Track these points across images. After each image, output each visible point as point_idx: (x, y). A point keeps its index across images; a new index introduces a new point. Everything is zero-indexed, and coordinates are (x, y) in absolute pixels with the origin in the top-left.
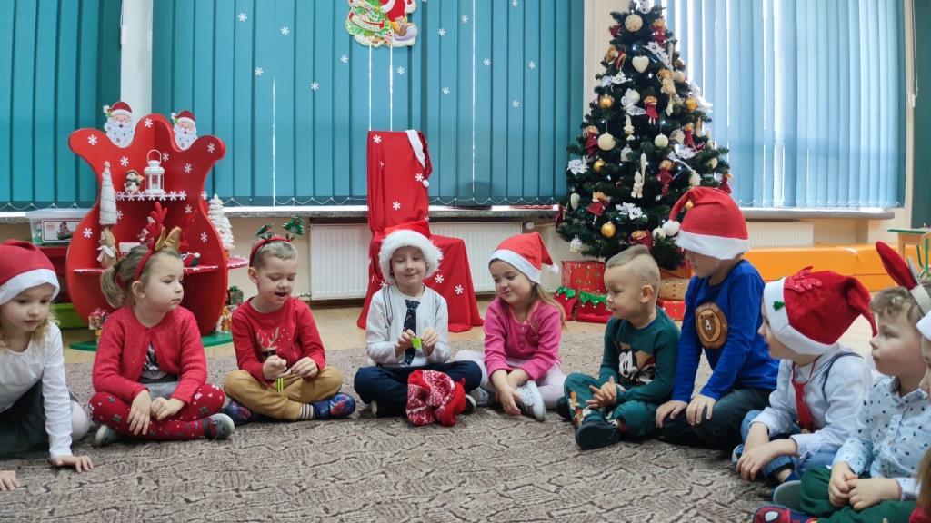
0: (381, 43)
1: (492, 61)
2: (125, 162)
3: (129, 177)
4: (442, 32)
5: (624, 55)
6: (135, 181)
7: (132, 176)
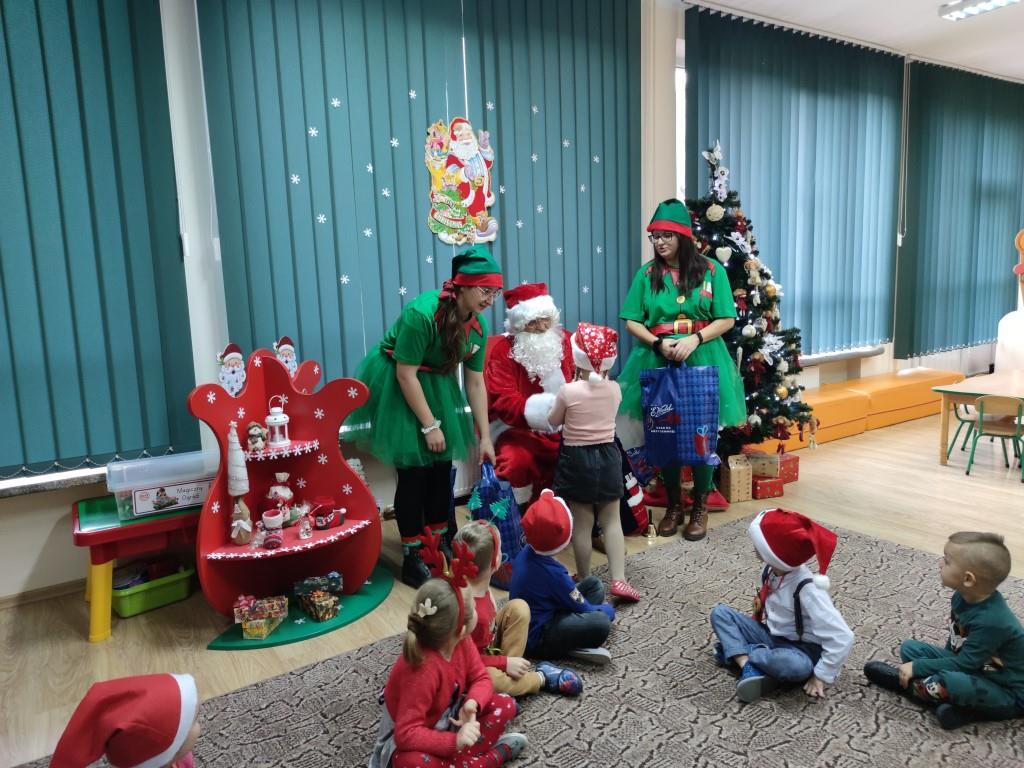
0: (464, 240)
2: (241, 413)
4: (520, 224)
5: (708, 247)
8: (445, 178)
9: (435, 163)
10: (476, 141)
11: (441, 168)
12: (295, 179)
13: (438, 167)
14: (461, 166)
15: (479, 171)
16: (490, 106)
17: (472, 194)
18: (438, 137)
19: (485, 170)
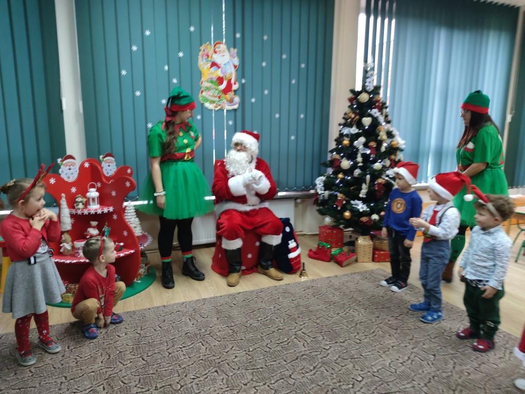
0: (219, 107)
1: (280, 115)
2: (74, 190)
4: (253, 100)
5: (357, 117)
6: (81, 202)
7: (79, 199)
8: (208, 73)
9: (203, 65)
10: (228, 54)
11: (208, 68)
13: (205, 68)
14: (219, 67)
15: (229, 71)
16: (238, 35)
17: (225, 83)
18: (206, 52)
19: (233, 70)
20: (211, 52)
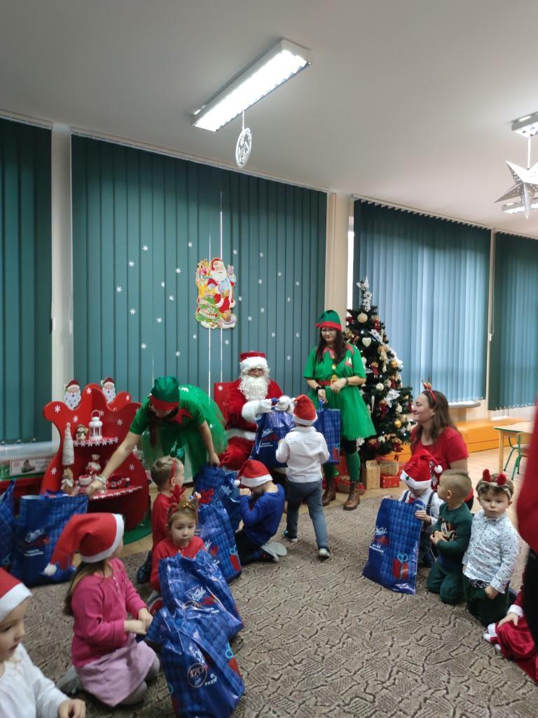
0: (216, 326)
1: (276, 334)
2: (76, 419)
3: (79, 430)
4: (250, 319)
5: (358, 337)
6: (84, 432)
7: (81, 429)
8: (206, 290)
9: (201, 282)
10: (225, 270)
12: (119, 289)
13: (203, 285)
14: (216, 285)
15: (227, 288)
16: (235, 252)
17: (222, 300)
18: (203, 269)
19: (230, 287)
20: (208, 268)
